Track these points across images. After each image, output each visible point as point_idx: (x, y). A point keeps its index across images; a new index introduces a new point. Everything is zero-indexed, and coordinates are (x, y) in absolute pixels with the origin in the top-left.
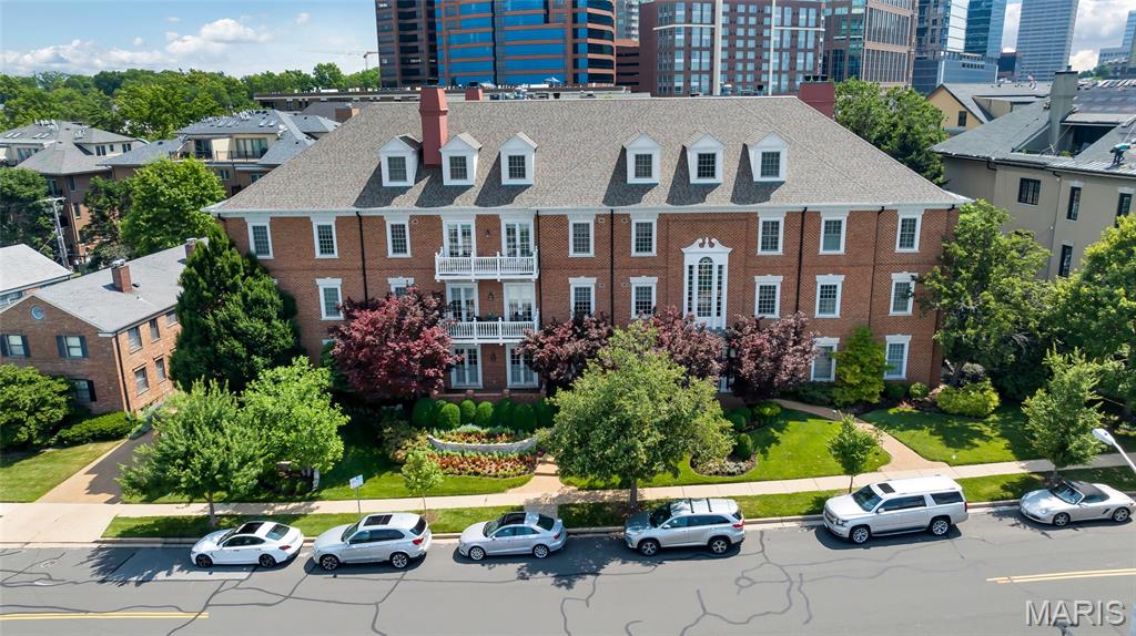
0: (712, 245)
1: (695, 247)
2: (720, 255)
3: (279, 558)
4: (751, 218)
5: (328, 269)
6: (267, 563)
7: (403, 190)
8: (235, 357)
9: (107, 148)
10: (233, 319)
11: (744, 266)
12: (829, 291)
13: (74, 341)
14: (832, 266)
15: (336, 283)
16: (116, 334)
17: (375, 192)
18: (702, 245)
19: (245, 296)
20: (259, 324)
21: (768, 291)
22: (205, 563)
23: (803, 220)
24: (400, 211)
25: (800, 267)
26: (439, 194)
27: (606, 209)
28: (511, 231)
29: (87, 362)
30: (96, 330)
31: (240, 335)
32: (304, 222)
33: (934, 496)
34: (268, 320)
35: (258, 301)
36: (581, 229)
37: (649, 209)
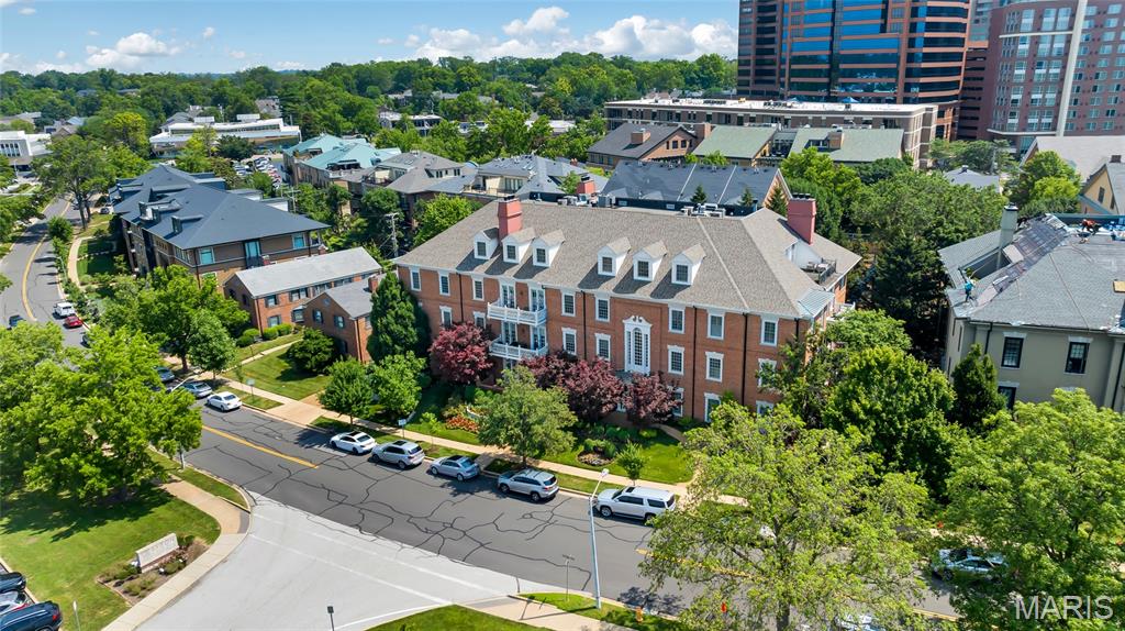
0: (640, 321)
1: (630, 321)
2: (645, 328)
3: (360, 451)
4: (664, 308)
5: (446, 302)
6: (355, 452)
7: (483, 262)
8: (386, 344)
9: (444, 173)
10: (388, 323)
11: (660, 338)
12: (715, 363)
13: (340, 319)
14: (715, 346)
15: (449, 310)
16: (357, 319)
17: (470, 262)
18: (635, 320)
19: (396, 313)
20: (400, 328)
21: (676, 356)
22: (334, 446)
23: (696, 313)
24: (478, 274)
25: (695, 344)
26: (500, 267)
27: (579, 290)
28: (534, 294)
29: (345, 331)
30: (349, 315)
31: (390, 333)
32: (435, 273)
33: (649, 500)
34: (406, 327)
35: (402, 317)
36: (569, 299)
37: (604, 292)
